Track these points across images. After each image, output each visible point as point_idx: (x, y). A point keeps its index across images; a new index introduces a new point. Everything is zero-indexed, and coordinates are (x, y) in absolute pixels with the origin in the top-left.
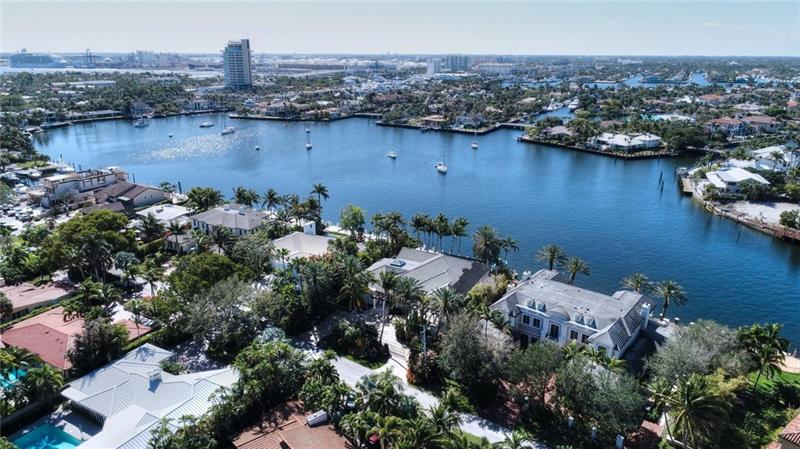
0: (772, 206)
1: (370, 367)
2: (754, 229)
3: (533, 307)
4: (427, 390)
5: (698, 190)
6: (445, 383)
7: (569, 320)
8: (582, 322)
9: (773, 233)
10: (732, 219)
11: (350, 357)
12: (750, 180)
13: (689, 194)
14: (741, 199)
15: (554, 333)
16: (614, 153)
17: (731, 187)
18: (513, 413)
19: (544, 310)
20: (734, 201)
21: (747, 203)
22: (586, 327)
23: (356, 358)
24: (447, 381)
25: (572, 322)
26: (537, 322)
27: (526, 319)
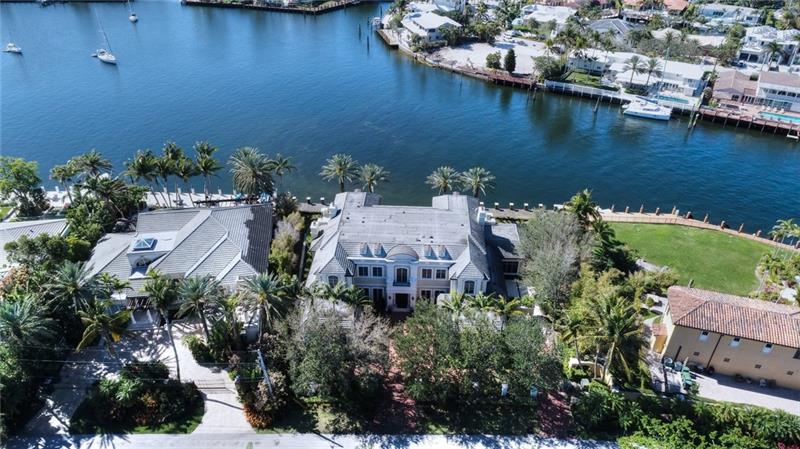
0: (469, 48)
1: (185, 431)
2: (468, 76)
3: (369, 254)
4: (286, 429)
5: (402, 40)
6: (305, 404)
7: (418, 258)
8: (432, 256)
9: (487, 77)
10: (446, 69)
11: (142, 429)
12: (447, 25)
13: (396, 47)
14: (443, 45)
15: (402, 278)
16: (300, 8)
17: (432, 34)
18: (409, 407)
19: (383, 254)
20: (437, 48)
21: (450, 49)
22: (440, 261)
23: (153, 426)
24: (306, 400)
25: (423, 259)
26: (378, 271)
27: (363, 271)
